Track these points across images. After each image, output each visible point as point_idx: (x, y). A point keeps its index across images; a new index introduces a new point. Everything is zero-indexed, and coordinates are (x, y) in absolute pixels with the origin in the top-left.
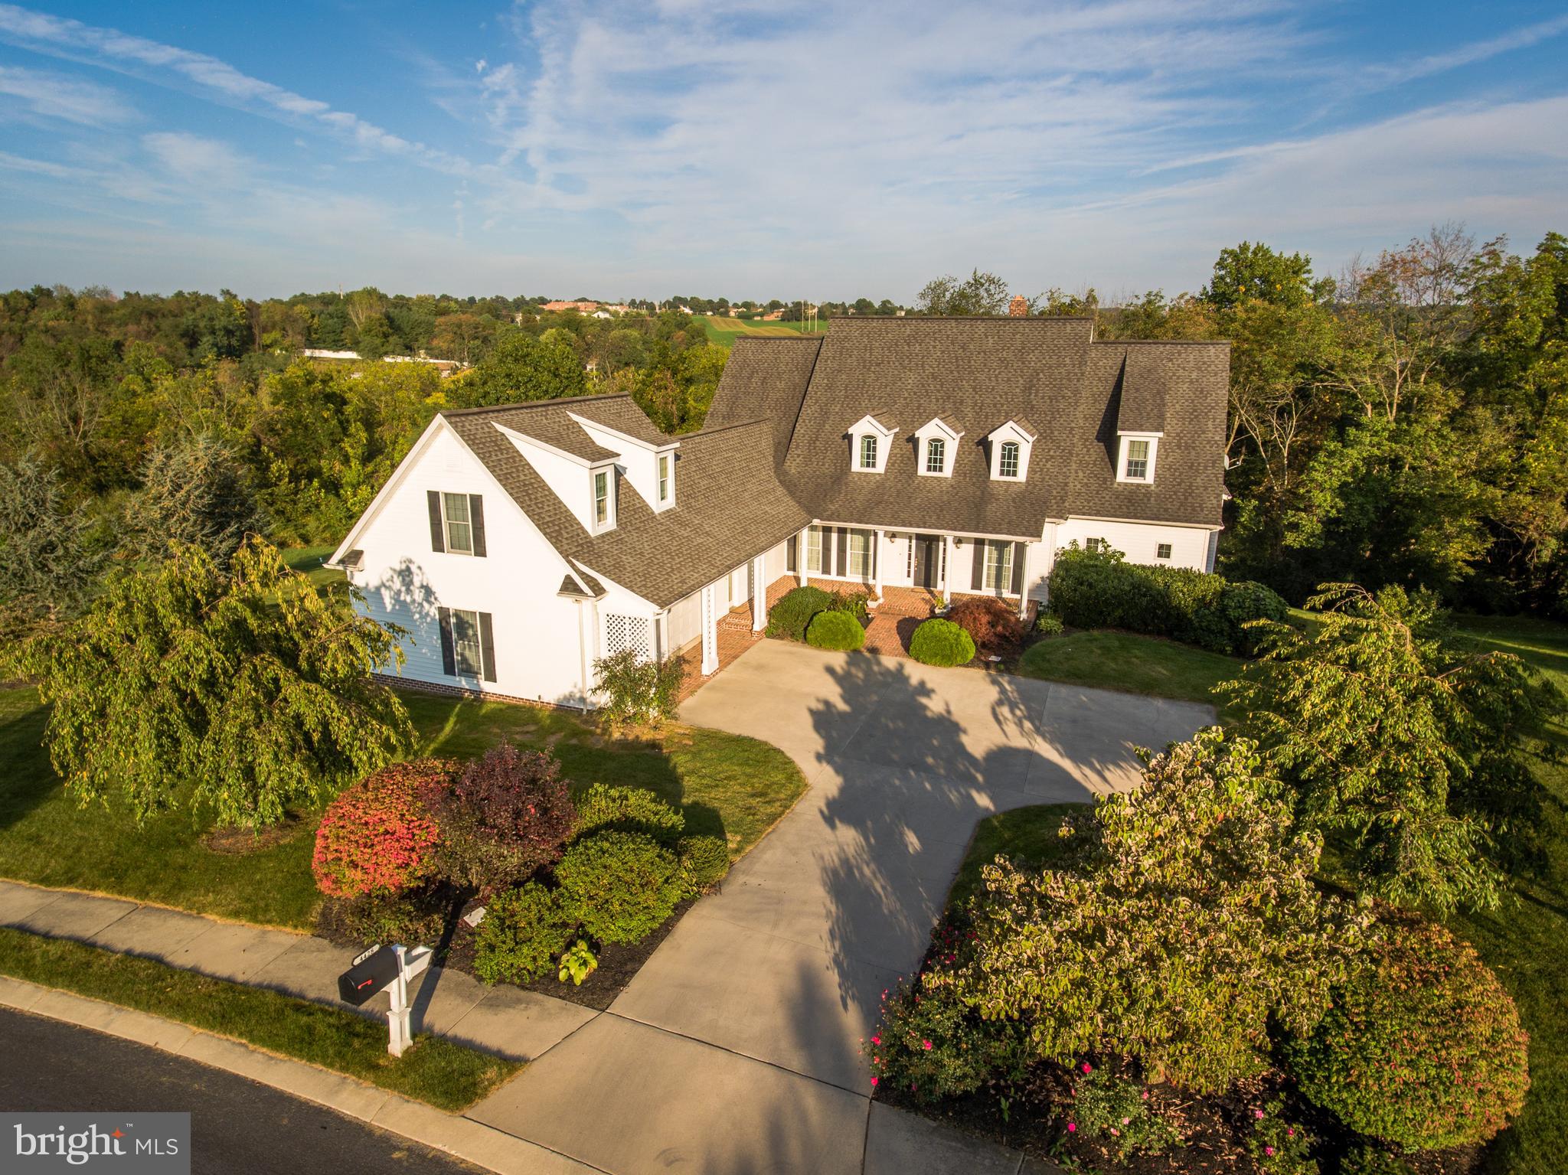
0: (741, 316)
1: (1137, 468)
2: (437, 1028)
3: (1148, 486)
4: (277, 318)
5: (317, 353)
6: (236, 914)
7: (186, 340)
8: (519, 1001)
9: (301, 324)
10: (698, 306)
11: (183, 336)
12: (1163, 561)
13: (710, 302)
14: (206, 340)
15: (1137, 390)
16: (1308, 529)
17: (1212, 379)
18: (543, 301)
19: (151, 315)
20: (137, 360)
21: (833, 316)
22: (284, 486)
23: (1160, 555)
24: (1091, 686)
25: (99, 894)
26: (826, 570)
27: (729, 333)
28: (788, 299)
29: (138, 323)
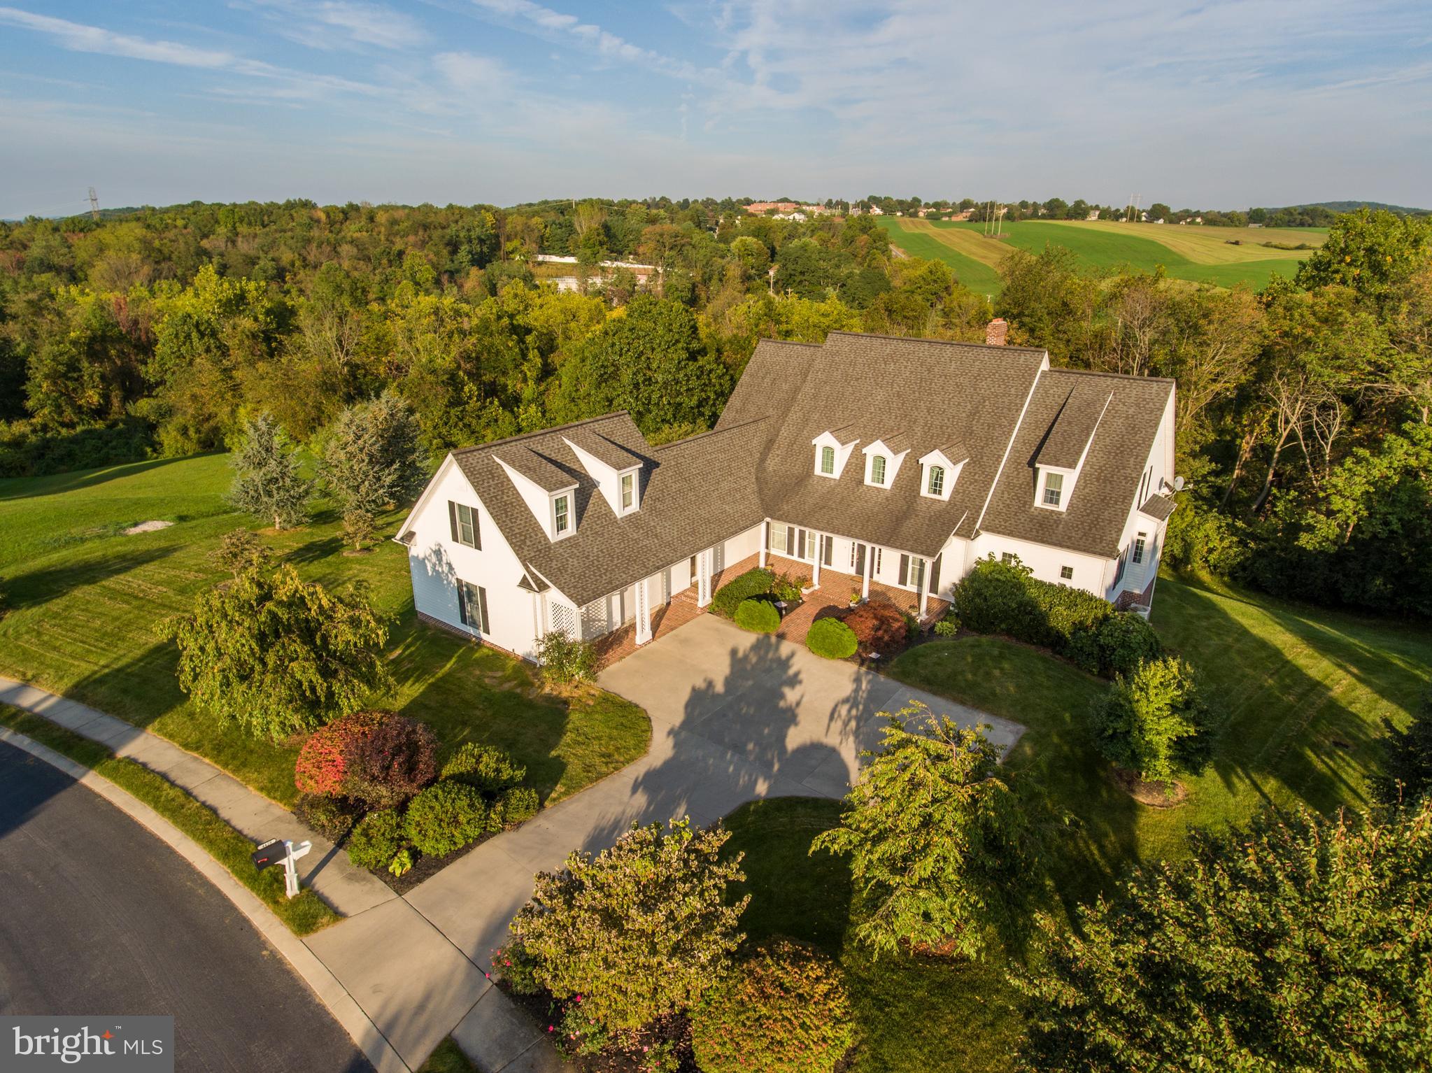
0: (929, 216)
1: (1053, 497)
2: (317, 887)
3: (1060, 513)
4: (519, 228)
5: (548, 258)
6: (262, 789)
7: (449, 248)
8: (364, 879)
9: (537, 234)
10: (889, 206)
11: (447, 244)
12: (1065, 581)
13: (901, 203)
14: (464, 248)
15: (1070, 423)
16: (1324, 532)
17: (1146, 417)
18: (748, 202)
19: (426, 227)
20: (412, 268)
21: (1023, 217)
22: (474, 404)
23: (1063, 575)
24: (935, 693)
25: (207, 760)
26: (790, 551)
27: (914, 235)
28: (979, 199)
29: (416, 234)
